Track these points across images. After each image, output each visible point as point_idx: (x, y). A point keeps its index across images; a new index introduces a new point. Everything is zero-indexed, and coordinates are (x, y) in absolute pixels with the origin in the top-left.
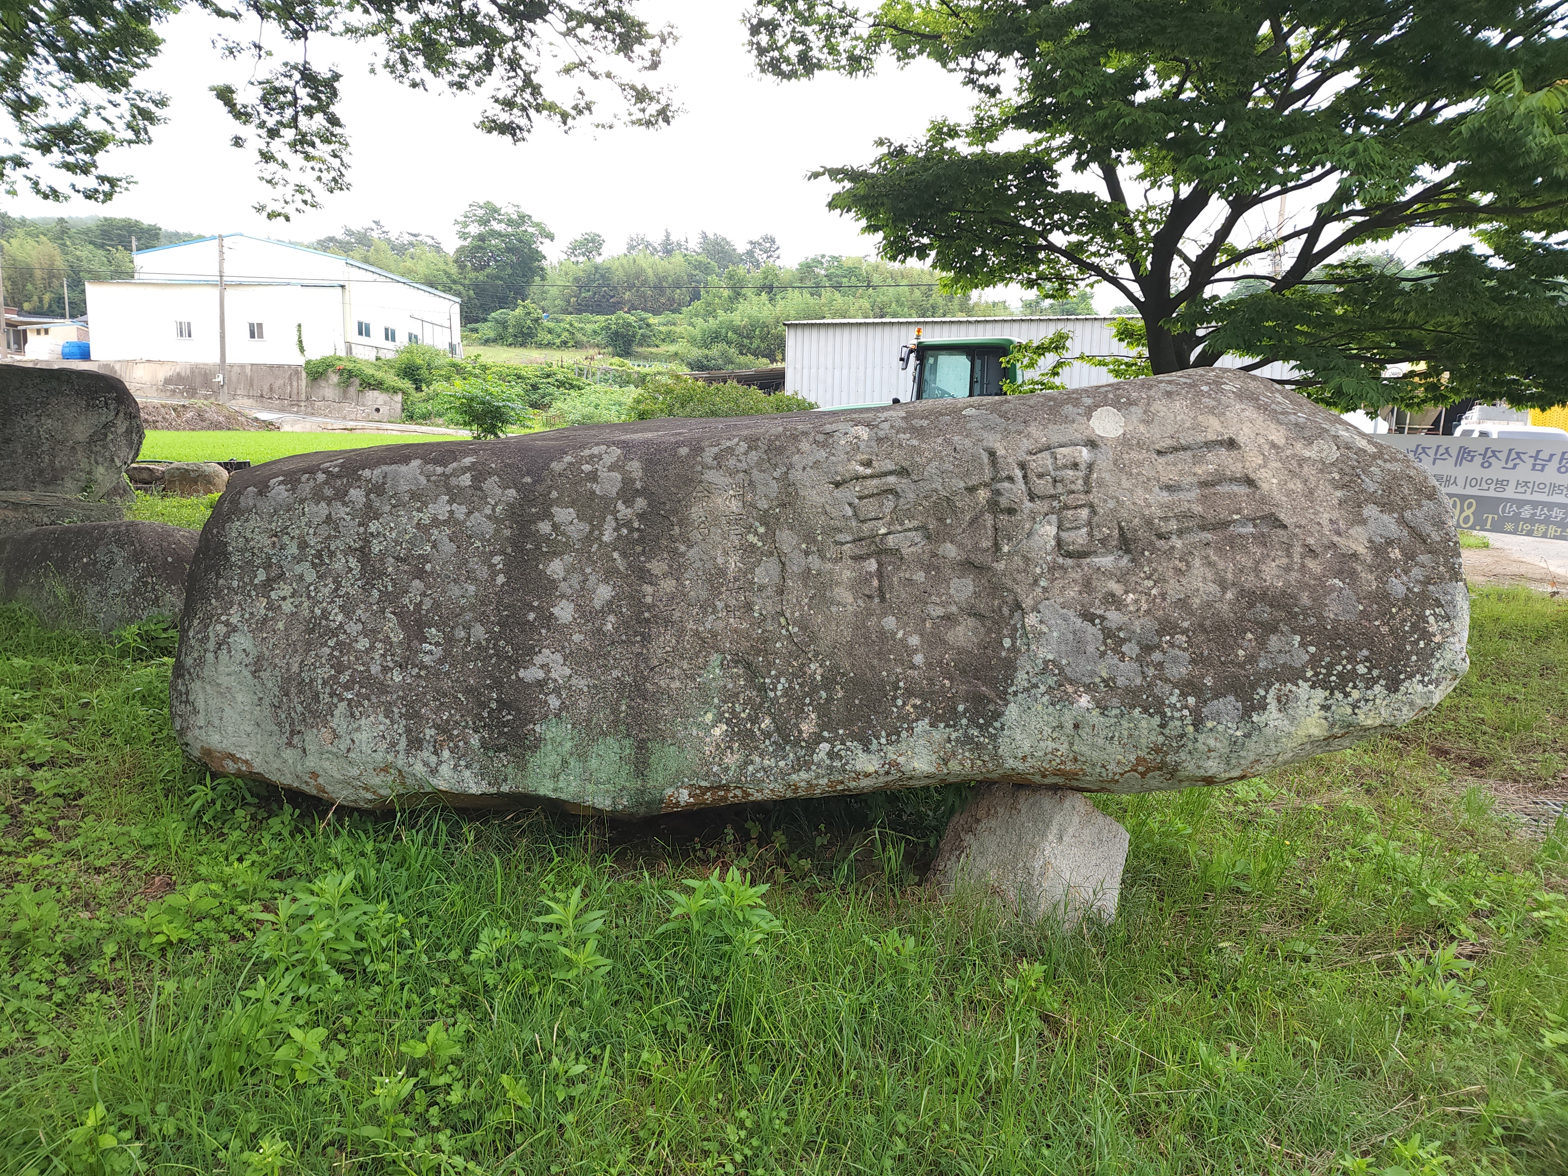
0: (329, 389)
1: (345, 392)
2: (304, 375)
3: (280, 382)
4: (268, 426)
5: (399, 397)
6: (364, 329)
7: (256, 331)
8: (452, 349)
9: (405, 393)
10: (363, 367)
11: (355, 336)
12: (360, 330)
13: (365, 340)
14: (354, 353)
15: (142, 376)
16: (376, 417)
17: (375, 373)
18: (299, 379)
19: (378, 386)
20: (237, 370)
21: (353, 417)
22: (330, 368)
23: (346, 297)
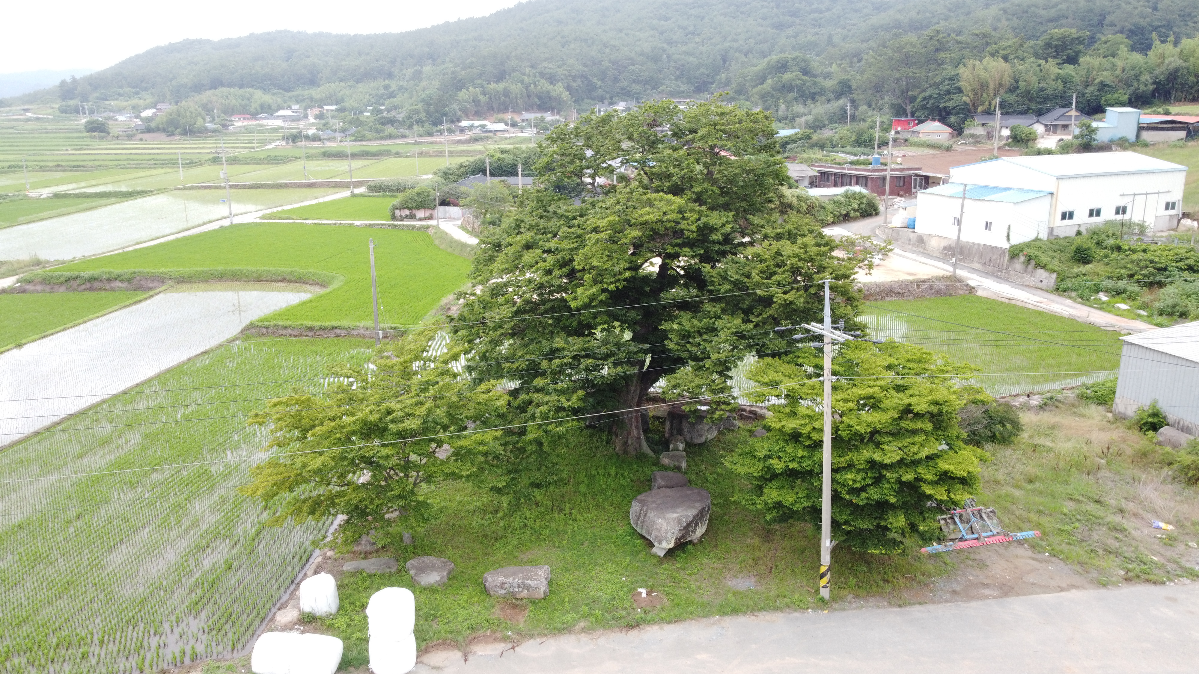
0: (1018, 264)
1: (1026, 268)
2: (1007, 254)
3: (995, 257)
4: (972, 289)
5: (1054, 276)
6: (1067, 216)
7: (988, 226)
8: (1170, 206)
9: (1059, 274)
10: (1040, 254)
11: (1058, 222)
12: (1064, 217)
13: (1067, 222)
14: (1056, 232)
15: (934, 244)
16: (1040, 285)
17: (1045, 259)
18: (1004, 256)
19: (1044, 267)
20: (976, 247)
21: (1027, 283)
22: (1022, 251)
23: (1054, 199)
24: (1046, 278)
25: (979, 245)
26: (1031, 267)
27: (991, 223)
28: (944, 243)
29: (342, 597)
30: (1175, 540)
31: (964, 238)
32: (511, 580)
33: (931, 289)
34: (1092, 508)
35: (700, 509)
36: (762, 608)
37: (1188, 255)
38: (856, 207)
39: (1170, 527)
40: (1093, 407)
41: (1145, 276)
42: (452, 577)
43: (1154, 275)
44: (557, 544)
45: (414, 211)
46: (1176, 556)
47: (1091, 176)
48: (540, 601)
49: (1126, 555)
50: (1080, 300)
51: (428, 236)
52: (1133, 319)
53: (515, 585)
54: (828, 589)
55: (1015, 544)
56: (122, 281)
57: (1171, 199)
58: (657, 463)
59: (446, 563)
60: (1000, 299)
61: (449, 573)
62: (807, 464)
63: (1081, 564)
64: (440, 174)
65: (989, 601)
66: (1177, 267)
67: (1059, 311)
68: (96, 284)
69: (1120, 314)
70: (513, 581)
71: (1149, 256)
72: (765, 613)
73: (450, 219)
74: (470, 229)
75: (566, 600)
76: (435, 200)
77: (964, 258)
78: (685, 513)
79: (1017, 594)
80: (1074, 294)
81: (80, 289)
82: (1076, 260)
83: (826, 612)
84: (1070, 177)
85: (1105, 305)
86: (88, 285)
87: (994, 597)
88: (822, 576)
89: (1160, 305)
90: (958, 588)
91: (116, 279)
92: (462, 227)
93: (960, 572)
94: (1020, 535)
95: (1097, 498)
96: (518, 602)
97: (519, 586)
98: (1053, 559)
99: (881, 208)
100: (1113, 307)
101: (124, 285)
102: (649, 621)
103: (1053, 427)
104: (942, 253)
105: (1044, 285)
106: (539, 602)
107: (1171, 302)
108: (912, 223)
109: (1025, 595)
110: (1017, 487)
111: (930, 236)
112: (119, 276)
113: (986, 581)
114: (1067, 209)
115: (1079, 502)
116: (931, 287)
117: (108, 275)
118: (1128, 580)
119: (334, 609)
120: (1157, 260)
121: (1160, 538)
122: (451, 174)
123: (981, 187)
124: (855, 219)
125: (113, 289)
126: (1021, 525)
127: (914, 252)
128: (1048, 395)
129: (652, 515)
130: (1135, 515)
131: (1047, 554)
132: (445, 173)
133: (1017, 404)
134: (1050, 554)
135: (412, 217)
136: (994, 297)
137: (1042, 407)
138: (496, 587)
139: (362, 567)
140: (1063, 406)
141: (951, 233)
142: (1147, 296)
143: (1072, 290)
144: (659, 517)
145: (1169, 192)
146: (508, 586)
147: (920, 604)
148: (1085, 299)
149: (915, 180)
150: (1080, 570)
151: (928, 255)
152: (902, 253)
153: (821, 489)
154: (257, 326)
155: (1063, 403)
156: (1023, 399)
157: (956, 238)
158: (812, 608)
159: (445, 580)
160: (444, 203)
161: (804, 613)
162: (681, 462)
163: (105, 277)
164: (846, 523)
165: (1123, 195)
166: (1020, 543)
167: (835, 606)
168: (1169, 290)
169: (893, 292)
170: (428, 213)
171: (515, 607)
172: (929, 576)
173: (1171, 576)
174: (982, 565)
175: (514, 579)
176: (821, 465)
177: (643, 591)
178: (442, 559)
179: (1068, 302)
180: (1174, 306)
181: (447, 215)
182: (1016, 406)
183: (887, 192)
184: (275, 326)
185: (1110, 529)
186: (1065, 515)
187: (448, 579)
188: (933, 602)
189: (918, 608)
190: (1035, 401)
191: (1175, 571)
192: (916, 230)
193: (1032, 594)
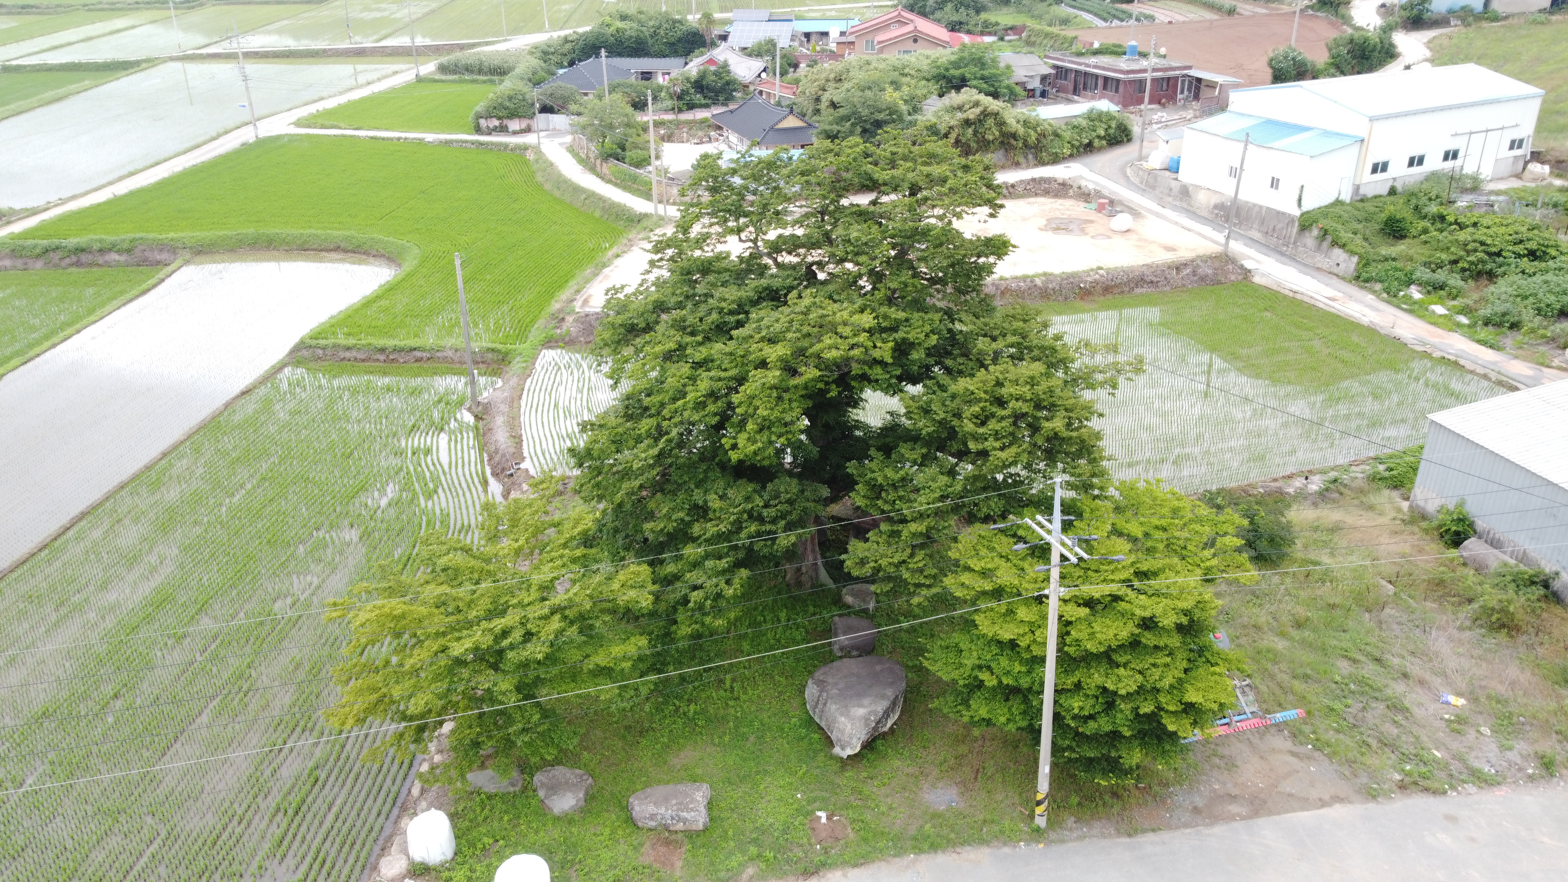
0: (1310, 239)
1: (1320, 245)
2: (1297, 224)
3: (1280, 226)
4: (1247, 273)
5: (1355, 259)
6: (1379, 168)
7: (1275, 183)
8: (1515, 144)
9: (1361, 257)
10: (1339, 227)
11: (1367, 177)
12: (1374, 170)
13: (1379, 176)
14: (1362, 191)
15: (1202, 199)
16: (1335, 270)
17: (1345, 236)
18: (1293, 226)
19: (1343, 246)
20: (1257, 209)
21: (1320, 265)
22: (1316, 221)
23: (1364, 148)
24: (1345, 261)
25: (1261, 207)
26: (1325, 244)
27: (1278, 180)
28: (1215, 200)
29: (459, 835)
30: (1466, 723)
31: (1243, 196)
32: (662, 810)
33: (1194, 275)
34: (1369, 670)
35: (892, 699)
36: (965, 841)
37: (1530, 235)
38: (1102, 133)
39: (1460, 702)
40: (1386, 492)
41: (1471, 263)
42: (590, 798)
43: (1483, 262)
44: (717, 741)
45: (505, 122)
46: (1464, 750)
47: (1415, 113)
48: (698, 833)
49: (1404, 750)
50: (1385, 295)
51: (526, 163)
52: (1450, 330)
53: (668, 816)
54: (1045, 818)
55: (1273, 730)
56: (120, 252)
57: (1517, 135)
58: (837, 601)
59: (581, 776)
60: (1282, 291)
61: (587, 794)
62: (1025, 682)
63: (1351, 762)
64: (538, 55)
65: (1236, 825)
66: (1514, 253)
67: (1357, 315)
68: (84, 258)
69: (1435, 321)
70: (666, 813)
71: (1480, 234)
72: (968, 848)
73: (556, 132)
74: (584, 156)
75: (730, 833)
76: (533, 104)
77: (1240, 223)
78: (873, 708)
79: (1270, 813)
80: (1378, 287)
81: (63, 264)
82: (1385, 234)
83: (1041, 846)
84: (1388, 117)
85: (1416, 307)
86: (74, 259)
87: (1243, 818)
88: (1039, 803)
89: (1486, 311)
90: (1199, 802)
91: (110, 250)
92: (571, 150)
93: (1204, 778)
94: (1279, 716)
95: (1378, 654)
96: (673, 837)
97: (673, 818)
98: (1317, 754)
99: (1136, 130)
100: (1427, 310)
101: (122, 258)
102: (830, 865)
103: (1335, 529)
104: (1212, 213)
105: (1340, 270)
106: (698, 836)
107: (1500, 308)
108: (1175, 165)
109: (1279, 813)
110: (1283, 635)
111: (1198, 187)
112: (114, 246)
113: (1235, 792)
114: (1380, 159)
115: (1355, 661)
116: (1194, 273)
117: (99, 245)
118: (1402, 787)
119: (449, 855)
120: (1489, 242)
121: (1447, 720)
122: (553, 53)
123: (1270, 122)
124: (1100, 149)
125: (108, 264)
126: (1282, 698)
127: (1175, 208)
128: (1333, 475)
129: (832, 708)
130: (1421, 682)
131: (1310, 747)
132: (545, 53)
133: (1291, 490)
134: (1314, 746)
135: (503, 129)
136: (1275, 287)
137: (1323, 496)
138: (645, 818)
139: (479, 785)
140: (1349, 492)
141: (1227, 188)
142: (1472, 293)
143: (1376, 281)
144: (842, 715)
145: (1517, 125)
146: (659, 817)
147: (1153, 830)
148: (1392, 296)
149: (1183, 82)
150: (1347, 773)
151: (1193, 214)
152: (1159, 209)
153: (1040, 710)
154: (310, 347)
155: (1350, 489)
156: (1299, 482)
157: (1233, 195)
158: (1025, 841)
159: (582, 803)
160: (546, 109)
161: (1015, 847)
162: (869, 603)
163: (96, 246)
164: (1070, 748)
165: (1456, 135)
166: (1279, 727)
167: (1053, 836)
168: (1502, 287)
169: (1145, 281)
170: (524, 124)
171: (667, 843)
172: (1167, 785)
173: (1454, 782)
174: (1231, 765)
175: (667, 809)
176: (1042, 684)
177: (822, 815)
178: (578, 771)
179: (1370, 298)
180: (1504, 315)
181: (551, 127)
182: (1289, 494)
183: (1147, 99)
184: (334, 346)
185: (1388, 707)
186: (1336, 683)
187: (586, 801)
188: (1170, 827)
189: (1150, 837)
190: (1315, 485)
191: (1460, 773)
192: (1181, 176)
193: (1287, 811)
